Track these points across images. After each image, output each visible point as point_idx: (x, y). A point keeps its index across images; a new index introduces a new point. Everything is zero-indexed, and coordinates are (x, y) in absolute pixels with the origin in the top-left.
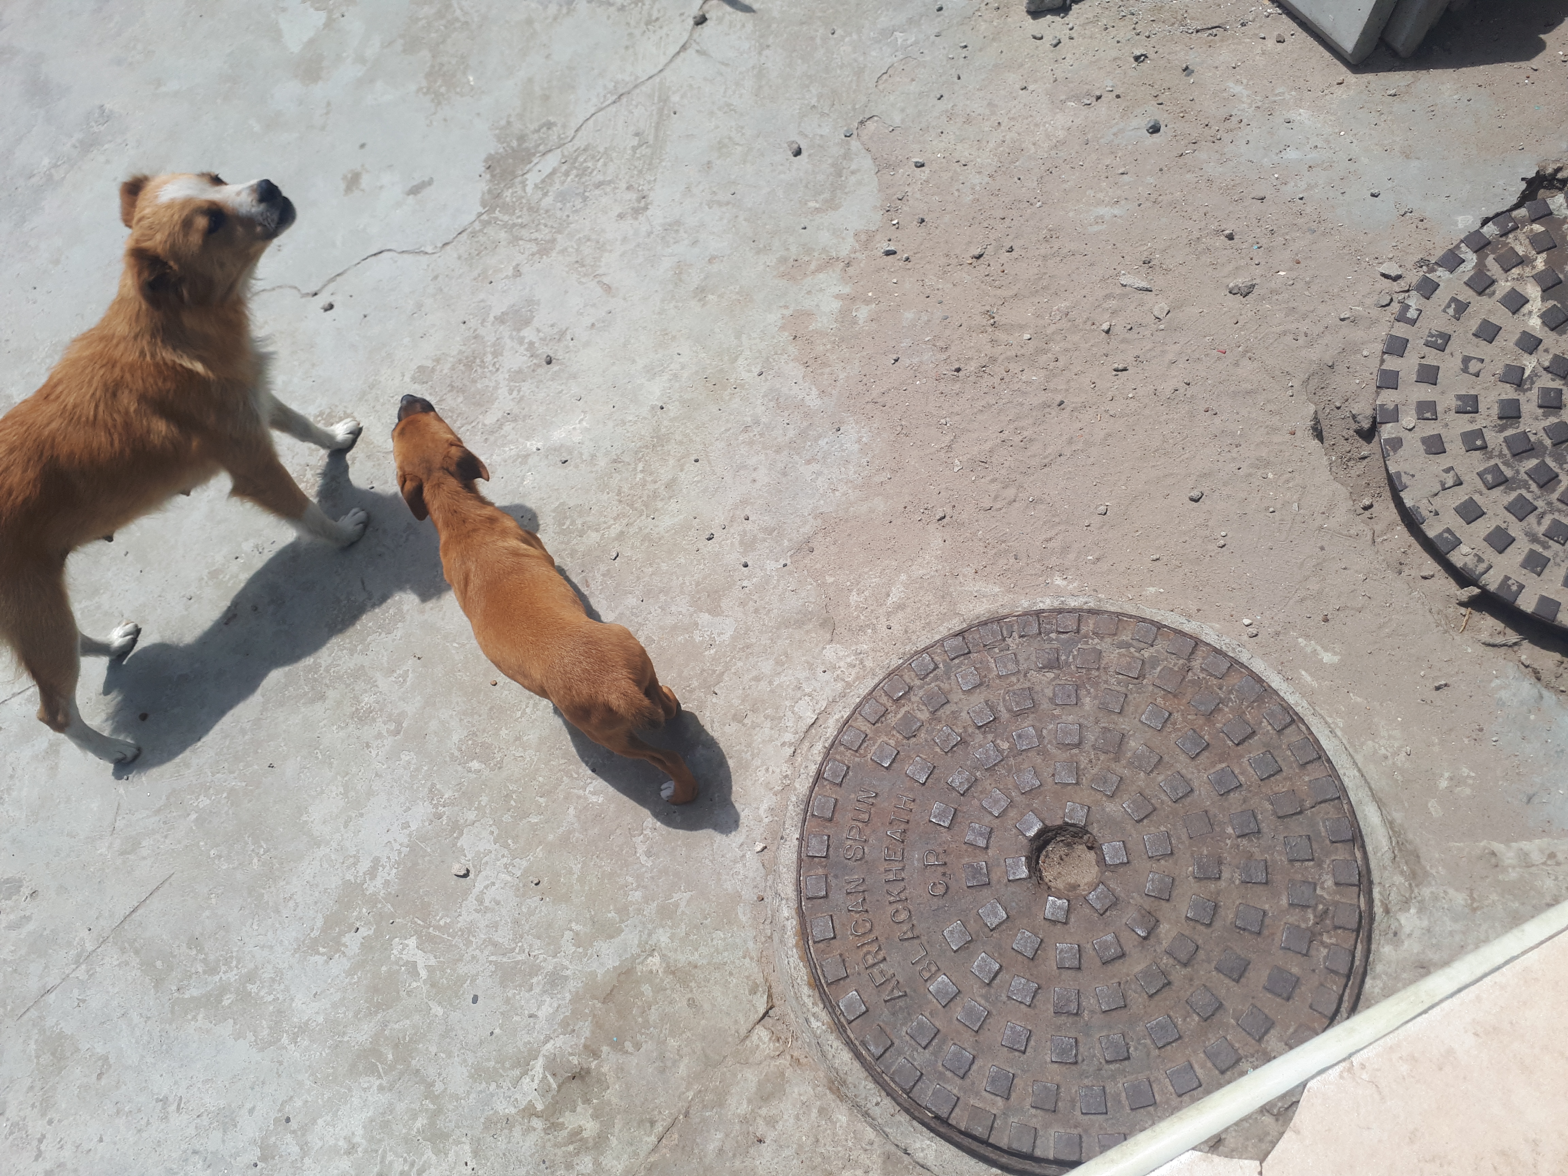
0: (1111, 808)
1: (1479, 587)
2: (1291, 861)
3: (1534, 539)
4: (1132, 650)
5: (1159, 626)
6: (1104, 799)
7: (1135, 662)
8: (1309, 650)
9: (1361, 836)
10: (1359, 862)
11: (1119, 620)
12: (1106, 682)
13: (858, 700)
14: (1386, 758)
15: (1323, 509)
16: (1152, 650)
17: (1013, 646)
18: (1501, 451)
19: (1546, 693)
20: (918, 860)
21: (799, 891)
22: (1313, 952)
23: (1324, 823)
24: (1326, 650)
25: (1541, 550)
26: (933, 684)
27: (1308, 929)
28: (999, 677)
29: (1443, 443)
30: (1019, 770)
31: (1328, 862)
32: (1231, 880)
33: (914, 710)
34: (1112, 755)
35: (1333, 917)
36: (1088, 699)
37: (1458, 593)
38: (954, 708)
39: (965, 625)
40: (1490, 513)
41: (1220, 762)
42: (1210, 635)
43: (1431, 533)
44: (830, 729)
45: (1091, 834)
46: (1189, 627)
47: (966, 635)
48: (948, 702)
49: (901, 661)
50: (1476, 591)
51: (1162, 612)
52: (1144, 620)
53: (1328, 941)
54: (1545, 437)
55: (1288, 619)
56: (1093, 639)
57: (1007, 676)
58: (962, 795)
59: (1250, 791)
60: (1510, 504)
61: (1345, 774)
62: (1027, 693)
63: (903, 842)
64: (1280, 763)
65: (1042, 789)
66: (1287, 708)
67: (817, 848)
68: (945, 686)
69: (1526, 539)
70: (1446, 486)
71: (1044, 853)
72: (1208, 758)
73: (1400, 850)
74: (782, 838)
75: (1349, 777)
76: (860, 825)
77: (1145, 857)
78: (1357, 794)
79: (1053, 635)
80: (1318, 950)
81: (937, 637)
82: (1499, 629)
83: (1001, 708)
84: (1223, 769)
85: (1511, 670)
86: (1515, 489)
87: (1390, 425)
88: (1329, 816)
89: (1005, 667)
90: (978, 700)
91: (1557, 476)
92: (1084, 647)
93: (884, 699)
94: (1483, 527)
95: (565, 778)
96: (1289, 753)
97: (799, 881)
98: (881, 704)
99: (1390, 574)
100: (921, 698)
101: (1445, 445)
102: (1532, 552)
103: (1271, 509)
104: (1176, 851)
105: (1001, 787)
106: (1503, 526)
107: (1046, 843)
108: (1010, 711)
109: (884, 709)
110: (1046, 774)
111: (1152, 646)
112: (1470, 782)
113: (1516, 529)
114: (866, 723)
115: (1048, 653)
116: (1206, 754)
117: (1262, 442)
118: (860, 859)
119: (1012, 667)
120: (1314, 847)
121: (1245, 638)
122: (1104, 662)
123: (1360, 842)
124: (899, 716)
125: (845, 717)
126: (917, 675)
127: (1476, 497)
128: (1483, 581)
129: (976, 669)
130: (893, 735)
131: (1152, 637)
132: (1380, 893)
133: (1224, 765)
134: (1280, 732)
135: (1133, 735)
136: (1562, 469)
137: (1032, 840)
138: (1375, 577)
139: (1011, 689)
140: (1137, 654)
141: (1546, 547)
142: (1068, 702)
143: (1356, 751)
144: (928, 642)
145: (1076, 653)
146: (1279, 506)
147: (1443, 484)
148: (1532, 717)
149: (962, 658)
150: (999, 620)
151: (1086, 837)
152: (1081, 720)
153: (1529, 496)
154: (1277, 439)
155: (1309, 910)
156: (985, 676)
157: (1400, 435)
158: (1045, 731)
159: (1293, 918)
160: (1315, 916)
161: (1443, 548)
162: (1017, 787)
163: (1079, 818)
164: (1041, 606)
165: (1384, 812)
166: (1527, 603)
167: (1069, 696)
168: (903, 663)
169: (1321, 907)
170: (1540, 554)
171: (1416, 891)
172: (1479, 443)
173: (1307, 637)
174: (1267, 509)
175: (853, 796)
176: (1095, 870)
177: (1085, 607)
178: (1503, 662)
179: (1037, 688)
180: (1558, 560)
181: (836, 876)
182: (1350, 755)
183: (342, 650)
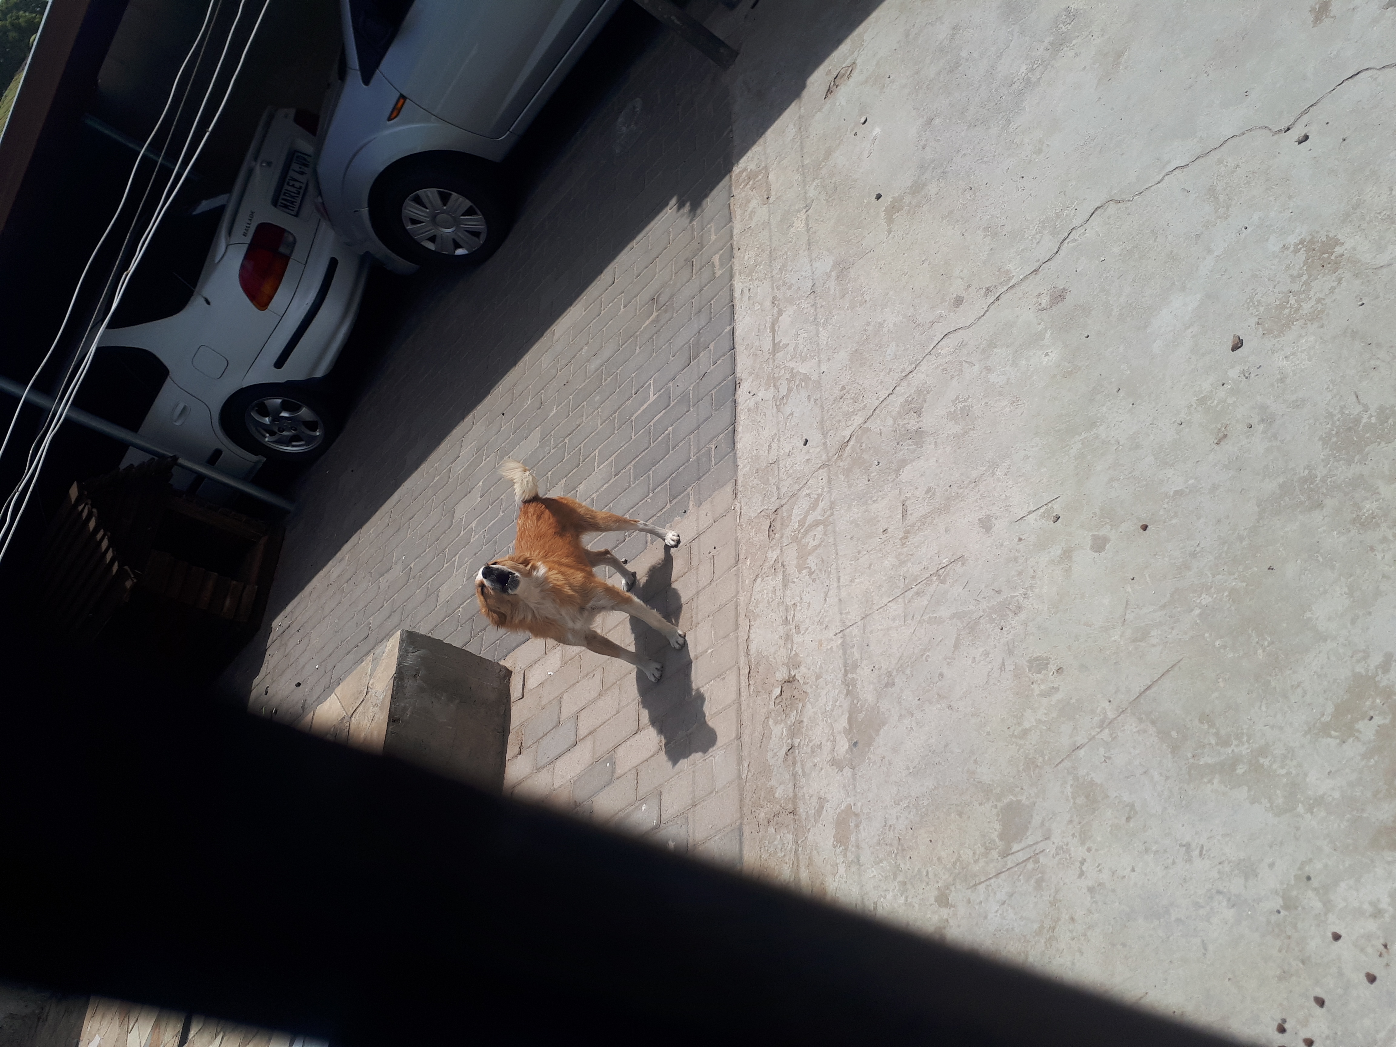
183: (1338, 461)
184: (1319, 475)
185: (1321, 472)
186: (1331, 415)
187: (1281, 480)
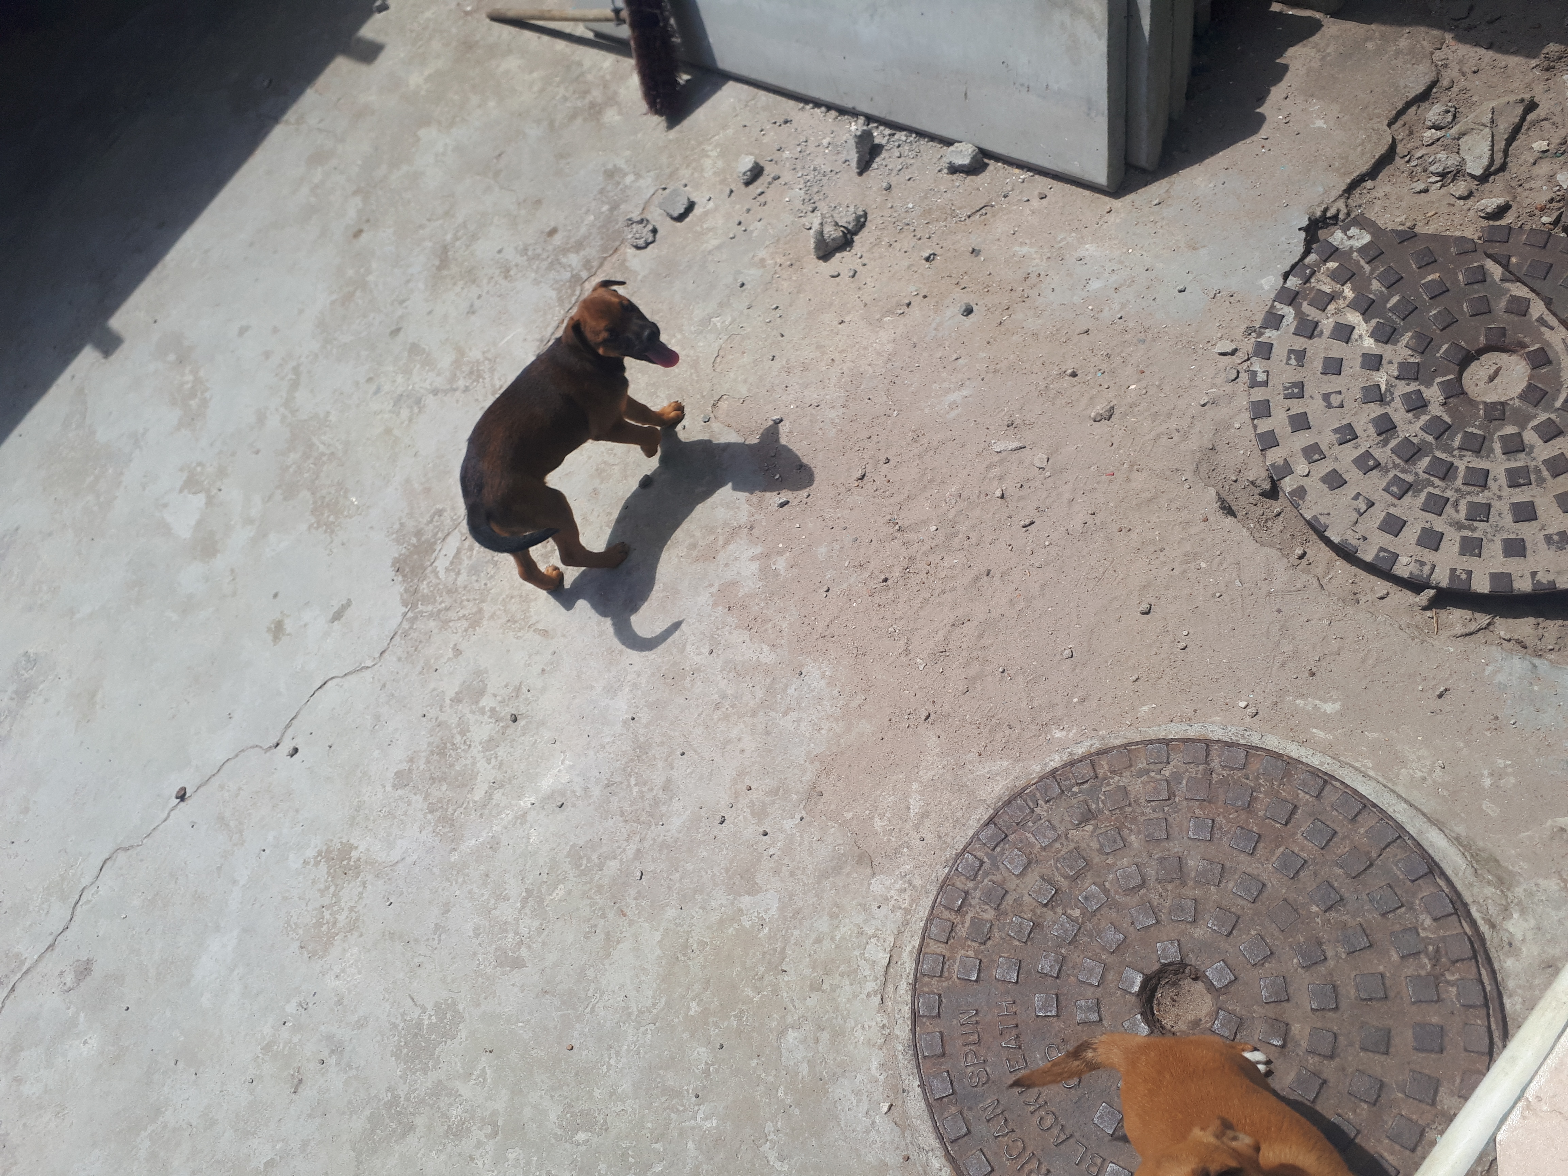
0: (1198, 932)
1: (1432, 588)
2: (1384, 915)
3: (1459, 526)
4: (1152, 774)
5: (1167, 742)
6: (1188, 926)
7: (1160, 785)
8: (1310, 708)
9: (1437, 864)
10: (1447, 890)
11: (1129, 751)
12: (1142, 814)
13: (922, 924)
14: (1424, 779)
15: (1264, 576)
16: (1170, 767)
17: (1044, 814)
18: (1394, 463)
19: (1537, 661)
20: (1041, 1059)
21: (941, 1138)
22: (1444, 996)
23: (1396, 865)
24: (1325, 702)
25: (1470, 534)
26: (986, 881)
27: (1429, 974)
28: (1044, 848)
29: (1341, 475)
30: (1100, 933)
31: (1417, 902)
32: (1337, 956)
33: (978, 913)
34: (1178, 882)
35: (1447, 954)
36: (1133, 837)
37: (1417, 600)
38: (1015, 895)
39: (992, 811)
40: (1411, 520)
41: (1278, 847)
42: (1216, 733)
43: (1369, 558)
44: (907, 963)
45: (1191, 965)
46: (1194, 731)
47: (996, 820)
48: (1007, 892)
49: (947, 870)
50: (1432, 592)
51: (1164, 727)
52: (1151, 742)
53: (1453, 978)
54: (1425, 435)
55: (1279, 687)
56: (1113, 778)
57: (1050, 845)
58: (1057, 977)
59: (1317, 864)
60: (1424, 504)
61: (1394, 811)
62: (1075, 853)
63: (1020, 1048)
64: (1331, 825)
65: (1128, 941)
66: (1315, 772)
67: (941, 1088)
68: (998, 878)
69: (1452, 529)
70: (1362, 511)
71: (1155, 1002)
72: (1265, 848)
73: (1478, 862)
74: (904, 1091)
75: (1400, 813)
76: (973, 1047)
77: (1249, 966)
78: (1414, 825)
79: (1075, 789)
80: (1447, 992)
81: (971, 833)
82: (1468, 617)
83: (1058, 878)
84: (1283, 854)
85: (1496, 653)
86: (1422, 490)
87: (1287, 479)
88: (1398, 857)
89: (1045, 836)
90: (1033, 879)
91: (1453, 464)
92: (1108, 788)
93: (946, 914)
94: (1411, 534)
95: (672, 1115)
96: (1335, 813)
97: (936, 1128)
98: (946, 920)
99: (1349, 610)
100: (980, 899)
101: (1344, 476)
102: (1463, 538)
103: (1218, 594)
104: (1274, 949)
105: (1090, 954)
106: (1428, 526)
107: (1154, 991)
108: (1066, 877)
109: (950, 924)
110: (1125, 924)
111: (1169, 763)
112: (1510, 770)
113: (1439, 524)
114: (939, 944)
115: (1078, 808)
116: (1261, 845)
117: (1182, 538)
118: (987, 1082)
119: (1051, 834)
120: (1398, 893)
121: (1248, 719)
122: (1132, 796)
123: (1437, 870)
124: (967, 925)
125: (917, 946)
126: (967, 878)
127: (1392, 510)
128: (1434, 580)
129: (1019, 850)
130: (969, 946)
131: (1165, 754)
132: (1478, 911)
133: (1282, 849)
134: (1318, 797)
135: (1189, 854)
136: (1454, 456)
137: (1139, 994)
138: (1338, 618)
139: (1059, 855)
140: (1159, 777)
141: (1474, 530)
142: (1116, 847)
143: (1395, 784)
144: (965, 841)
145: (1103, 798)
146: (1223, 589)
147: (1358, 511)
148: (1536, 688)
149: (1002, 844)
150: (1020, 794)
151: (1187, 971)
152: (1136, 860)
153: (1437, 491)
154: (1194, 530)
155: (1422, 956)
156: (1031, 853)
157: (1301, 483)
158: (1107, 884)
159: (1410, 969)
160: (1430, 960)
161: (1385, 566)
162: (1104, 949)
163: (1173, 954)
164: (1053, 765)
165: (1447, 831)
166: (1481, 585)
167: (1115, 841)
168: (950, 871)
169: (1431, 948)
170: (1471, 538)
171: (1510, 895)
172: (1371, 463)
173: (1302, 696)
174: (1214, 595)
175: (955, 1022)
176: (1208, 999)
177: (1093, 750)
178: (1486, 648)
179: (1083, 845)
180: (1489, 536)
181: (970, 1109)
182: (1391, 790)
183: (414, 1073)
184: (402, 1095)
185: (402, 1092)
186: (395, 1026)
187: (367, 1112)
